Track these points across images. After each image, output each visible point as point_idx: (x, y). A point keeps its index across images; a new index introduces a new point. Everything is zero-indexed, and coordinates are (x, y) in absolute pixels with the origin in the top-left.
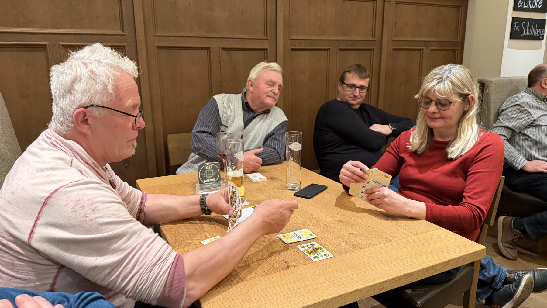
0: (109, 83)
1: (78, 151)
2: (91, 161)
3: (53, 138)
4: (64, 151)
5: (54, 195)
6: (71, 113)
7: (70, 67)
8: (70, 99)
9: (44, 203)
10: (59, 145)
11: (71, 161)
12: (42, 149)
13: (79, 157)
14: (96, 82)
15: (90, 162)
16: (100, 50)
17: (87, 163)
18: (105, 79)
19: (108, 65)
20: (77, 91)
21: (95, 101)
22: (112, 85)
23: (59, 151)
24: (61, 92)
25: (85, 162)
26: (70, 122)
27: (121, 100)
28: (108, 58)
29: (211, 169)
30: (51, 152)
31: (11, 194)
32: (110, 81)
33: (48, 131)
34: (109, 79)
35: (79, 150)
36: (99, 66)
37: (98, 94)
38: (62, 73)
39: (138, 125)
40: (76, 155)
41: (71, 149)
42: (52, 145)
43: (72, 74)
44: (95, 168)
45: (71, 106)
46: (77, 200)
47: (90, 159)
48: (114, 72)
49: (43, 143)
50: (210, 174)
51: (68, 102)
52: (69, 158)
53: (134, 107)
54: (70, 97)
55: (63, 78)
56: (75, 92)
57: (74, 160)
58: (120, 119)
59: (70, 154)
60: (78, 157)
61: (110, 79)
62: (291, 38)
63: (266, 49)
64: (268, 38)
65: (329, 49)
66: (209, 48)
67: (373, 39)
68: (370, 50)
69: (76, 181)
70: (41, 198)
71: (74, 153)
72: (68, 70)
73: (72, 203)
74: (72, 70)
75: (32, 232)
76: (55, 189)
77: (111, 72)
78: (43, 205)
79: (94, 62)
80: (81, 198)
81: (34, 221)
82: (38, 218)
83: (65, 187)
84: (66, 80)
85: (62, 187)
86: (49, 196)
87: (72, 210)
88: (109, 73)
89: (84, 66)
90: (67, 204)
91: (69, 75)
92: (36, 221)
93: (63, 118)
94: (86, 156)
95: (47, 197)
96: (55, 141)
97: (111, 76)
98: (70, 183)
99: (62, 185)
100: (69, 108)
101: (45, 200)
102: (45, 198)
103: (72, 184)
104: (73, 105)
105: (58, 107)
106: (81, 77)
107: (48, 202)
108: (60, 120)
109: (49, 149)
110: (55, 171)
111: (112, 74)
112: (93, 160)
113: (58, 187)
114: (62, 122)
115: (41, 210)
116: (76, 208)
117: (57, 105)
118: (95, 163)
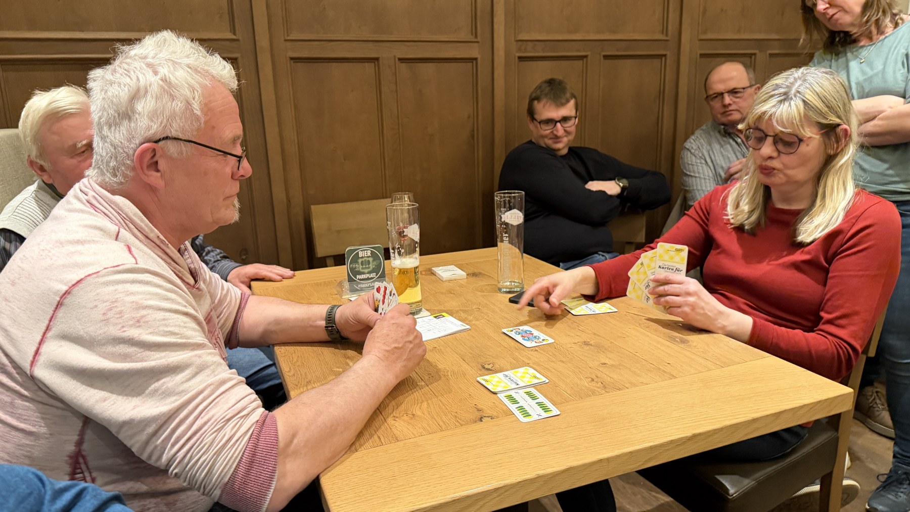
0: (194, 99)
1: (131, 215)
2: (154, 233)
3: (91, 193)
4: (108, 216)
5: (76, 288)
6: (131, 152)
7: (126, 72)
8: (128, 127)
9: (59, 302)
10: (101, 204)
11: (116, 233)
12: (70, 211)
13: (134, 227)
14: (172, 97)
15: (151, 236)
16: (172, 42)
17: (147, 237)
18: (188, 93)
19: (190, 68)
20: (139, 114)
21: (172, 130)
22: (200, 102)
23: (99, 214)
24: (112, 115)
25: (144, 235)
26: (128, 167)
27: (214, 128)
28: (188, 56)
29: (369, 257)
30: (85, 216)
31: (10, 285)
32: (196, 95)
34: (193, 91)
35: (135, 214)
36: (175, 70)
37: (176, 118)
38: (112, 83)
39: (241, 172)
40: (127, 222)
41: (119, 210)
42: (88, 205)
43: (130, 84)
44: (162, 245)
45: (129, 140)
46: (113, 300)
47: (152, 231)
48: (201, 80)
49: (74, 201)
50: (367, 266)
51: (125, 133)
52: (114, 228)
53: (234, 141)
54: (129, 124)
55: (114, 91)
56: (137, 116)
57: (122, 230)
58: (212, 162)
59: (117, 222)
60: (132, 226)
61: (196, 92)
62: (520, 37)
63: (476, 59)
64: (479, 39)
65: (586, 56)
66: (377, 59)
67: (665, 38)
68: (660, 56)
69: (114, 267)
70: (56, 293)
71: (124, 220)
72: (122, 77)
73: (105, 304)
74: (129, 77)
75: (37, 352)
76: (78, 279)
77: (196, 80)
78: (57, 306)
79: (165, 62)
80: (120, 297)
81: (41, 334)
82: (48, 328)
83: (95, 276)
84: (121, 94)
85: (89, 275)
86: (67, 291)
87: (103, 318)
88: (193, 82)
89: (150, 71)
90: (96, 306)
91: (125, 87)
92: (45, 334)
93: (117, 161)
94: (145, 225)
95: (63, 292)
96: (94, 197)
97: (197, 86)
98: (105, 269)
99: (90, 273)
100: (126, 144)
101: (61, 298)
102: (61, 294)
103: (106, 270)
104: (133, 137)
105: (106, 142)
106: (146, 88)
107: (65, 301)
108: (111, 164)
109: (82, 211)
110: (83, 245)
111: (199, 84)
112: (158, 232)
113: (82, 276)
114: (114, 169)
115: (53, 314)
116: (110, 314)
117: (103, 138)
118: (162, 237)
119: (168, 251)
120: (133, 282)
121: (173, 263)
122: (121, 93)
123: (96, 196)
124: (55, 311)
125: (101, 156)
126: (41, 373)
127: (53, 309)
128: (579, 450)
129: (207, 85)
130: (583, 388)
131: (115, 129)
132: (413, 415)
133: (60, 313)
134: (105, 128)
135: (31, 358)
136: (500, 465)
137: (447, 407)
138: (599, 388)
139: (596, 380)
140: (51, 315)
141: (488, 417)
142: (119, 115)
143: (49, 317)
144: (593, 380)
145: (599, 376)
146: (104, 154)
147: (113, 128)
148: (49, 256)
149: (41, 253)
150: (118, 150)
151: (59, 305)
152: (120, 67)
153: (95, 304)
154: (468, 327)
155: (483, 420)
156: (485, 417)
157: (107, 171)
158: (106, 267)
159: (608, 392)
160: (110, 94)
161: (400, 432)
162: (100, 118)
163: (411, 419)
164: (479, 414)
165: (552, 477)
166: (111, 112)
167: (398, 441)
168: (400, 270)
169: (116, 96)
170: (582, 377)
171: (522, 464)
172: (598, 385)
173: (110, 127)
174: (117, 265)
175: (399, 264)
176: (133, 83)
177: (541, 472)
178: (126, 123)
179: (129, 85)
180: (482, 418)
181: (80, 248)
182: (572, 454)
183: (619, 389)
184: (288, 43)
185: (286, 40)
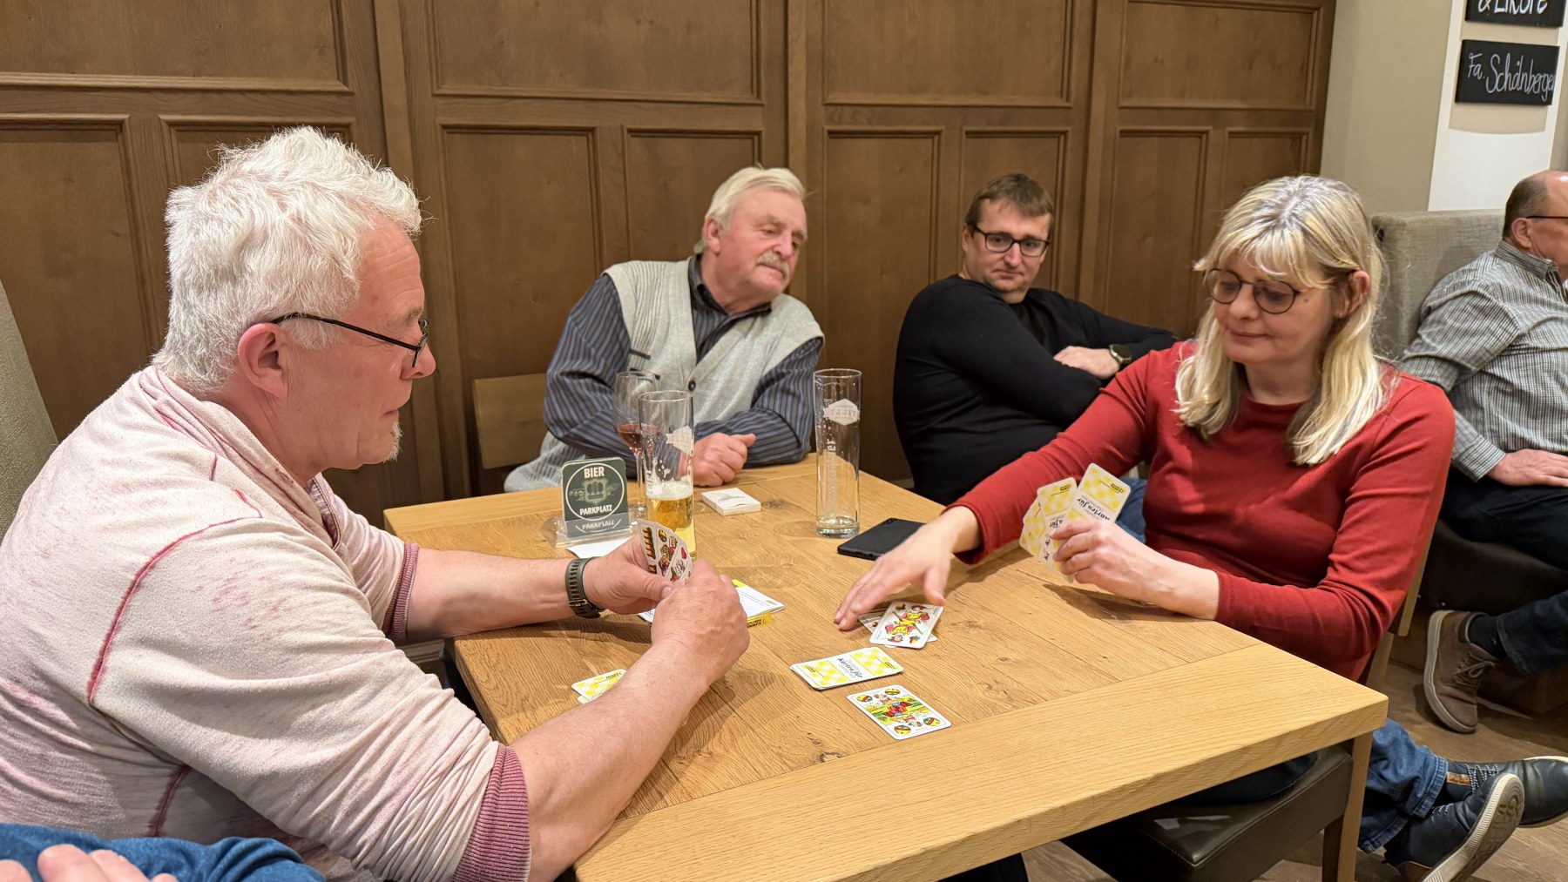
0: (345, 253)
1: (233, 435)
2: (271, 463)
3: (163, 396)
4: (193, 435)
5: (164, 561)
7: (233, 201)
9: (134, 582)
10: (180, 415)
11: (212, 464)
12: (128, 426)
13: (236, 454)
15: (266, 468)
16: (313, 144)
17: (258, 470)
19: (341, 197)
21: (304, 304)
23: (180, 433)
25: (253, 466)
27: (375, 298)
29: (600, 478)
30: (156, 437)
33: (149, 374)
35: (239, 433)
37: (313, 284)
38: (207, 219)
39: (418, 368)
40: (226, 446)
41: (213, 428)
42: (159, 416)
43: (239, 223)
44: (282, 484)
46: (229, 577)
47: (268, 460)
48: (360, 219)
50: (598, 493)
52: (206, 455)
53: (409, 320)
57: (223, 462)
59: (209, 445)
60: (233, 453)
62: (830, 100)
63: (758, 133)
64: (764, 100)
65: (938, 133)
66: (592, 130)
67: (1066, 104)
68: (1057, 134)
69: (225, 523)
70: (127, 569)
71: (221, 442)
72: (226, 210)
73: (215, 584)
74: (239, 211)
75: (99, 667)
76: (167, 544)
77: (350, 220)
78: (131, 589)
79: (301, 188)
80: (240, 572)
81: (103, 636)
82: (115, 627)
83: (196, 537)
84: (221, 239)
85: (186, 537)
86: (148, 564)
87: (213, 607)
88: (346, 224)
89: (274, 202)
90: (201, 588)
91: (229, 227)
92: (109, 636)
93: (208, 346)
94: (256, 450)
95: (142, 566)
96: (168, 404)
97: (352, 230)
98: (211, 526)
99: (187, 533)
100: (226, 321)
101: (138, 575)
102: (137, 570)
103: (214, 528)
104: (238, 312)
105: (192, 314)
106: (265, 232)
107: (144, 580)
108: (198, 353)
109: (149, 428)
110: (165, 488)
111: (355, 225)
112: (277, 462)
113: (174, 539)
114: (202, 360)
115: (123, 603)
116: (226, 600)
117: (188, 307)
118: (282, 470)
119: (291, 492)
120: (259, 545)
121: (299, 512)
122: (223, 237)
123: (172, 401)
124: (126, 599)
125: (182, 335)
126: (106, 700)
127: (122, 594)
128: (986, 806)
129: (369, 229)
130: (977, 701)
131: (208, 296)
132: (710, 753)
133: (137, 601)
134: (191, 291)
135: (88, 678)
136: (863, 835)
137: (763, 738)
138: (1001, 700)
139: (995, 687)
140: (119, 604)
141: (833, 754)
142: (216, 272)
143: (114, 610)
144: (990, 687)
145: (999, 680)
146: (187, 333)
147: (206, 293)
148: (109, 509)
149: (94, 503)
150: (211, 331)
151: (135, 587)
152: (224, 191)
153: (198, 585)
154: (779, 605)
155: (825, 759)
156: (827, 754)
157: (191, 361)
158: (213, 523)
159: (1017, 708)
160: (203, 237)
161: (692, 783)
162: (184, 275)
163: (708, 760)
164: (817, 750)
165: (945, 852)
166: (204, 266)
167: (692, 799)
168: (662, 502)
169: (214, 241)
170: (973, 683)
171: (897, 832)
172: (1000, 697)
173: (200, 290)
174: (230, 519)
175: (661, 492)
176: (243, 222)
177: (930, 845)
178: (227, 287)
179: (238, 227)
180: (822, 755)
181: (160, 493)
182: (973, 813)
183: (1034, 703)
184: (439, 101)
185: (435, 96)
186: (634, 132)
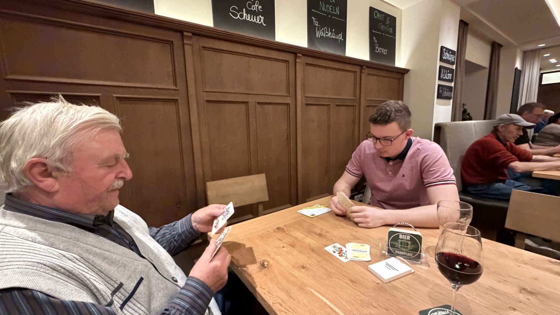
63: (289, 104)
64: (291, 95)
66: (247, 103)
67: (355, 98)
68: (353, 106)
184: (205, 93)
185: (204, 91)
186: (259, 103)
